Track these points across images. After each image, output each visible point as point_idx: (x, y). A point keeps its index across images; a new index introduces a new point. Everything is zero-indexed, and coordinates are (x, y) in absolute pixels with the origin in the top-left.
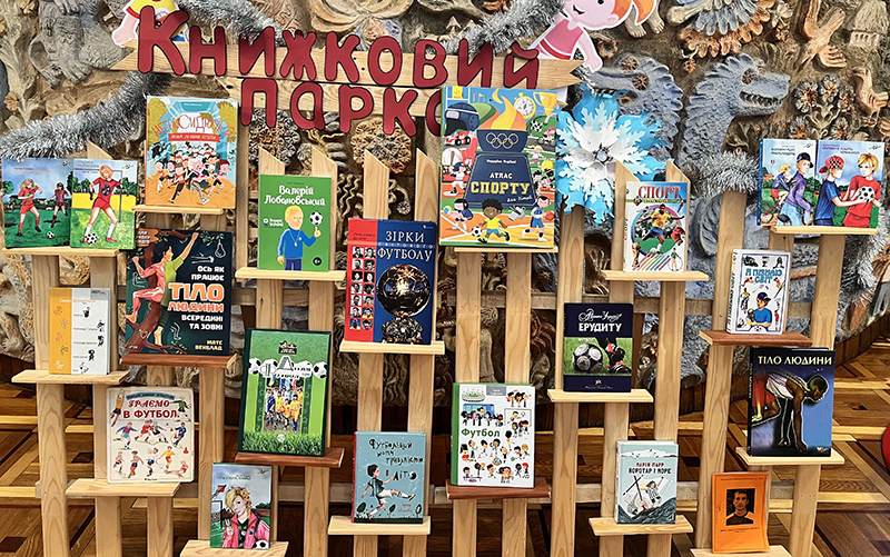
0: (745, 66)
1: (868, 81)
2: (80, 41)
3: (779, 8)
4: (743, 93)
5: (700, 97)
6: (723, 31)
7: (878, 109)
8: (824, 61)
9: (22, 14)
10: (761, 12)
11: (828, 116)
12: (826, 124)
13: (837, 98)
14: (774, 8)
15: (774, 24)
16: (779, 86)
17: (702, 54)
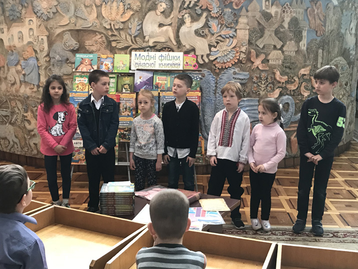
0: (233, 70)
1: (278, 73)
2: (61, 68)
3: (241, 55)
4: (234, 78)
5: (221, 79)
6: (226, 62)
7: (284, 81)
8: (260, 68)
9: (46, 61)
10: (236, 56)
11: (264, 84)
12: (265, 86)
13: (267, 78)
14: (240, 55)
15: (241, 59)
16: (245, 75)
17: (220, 68)
